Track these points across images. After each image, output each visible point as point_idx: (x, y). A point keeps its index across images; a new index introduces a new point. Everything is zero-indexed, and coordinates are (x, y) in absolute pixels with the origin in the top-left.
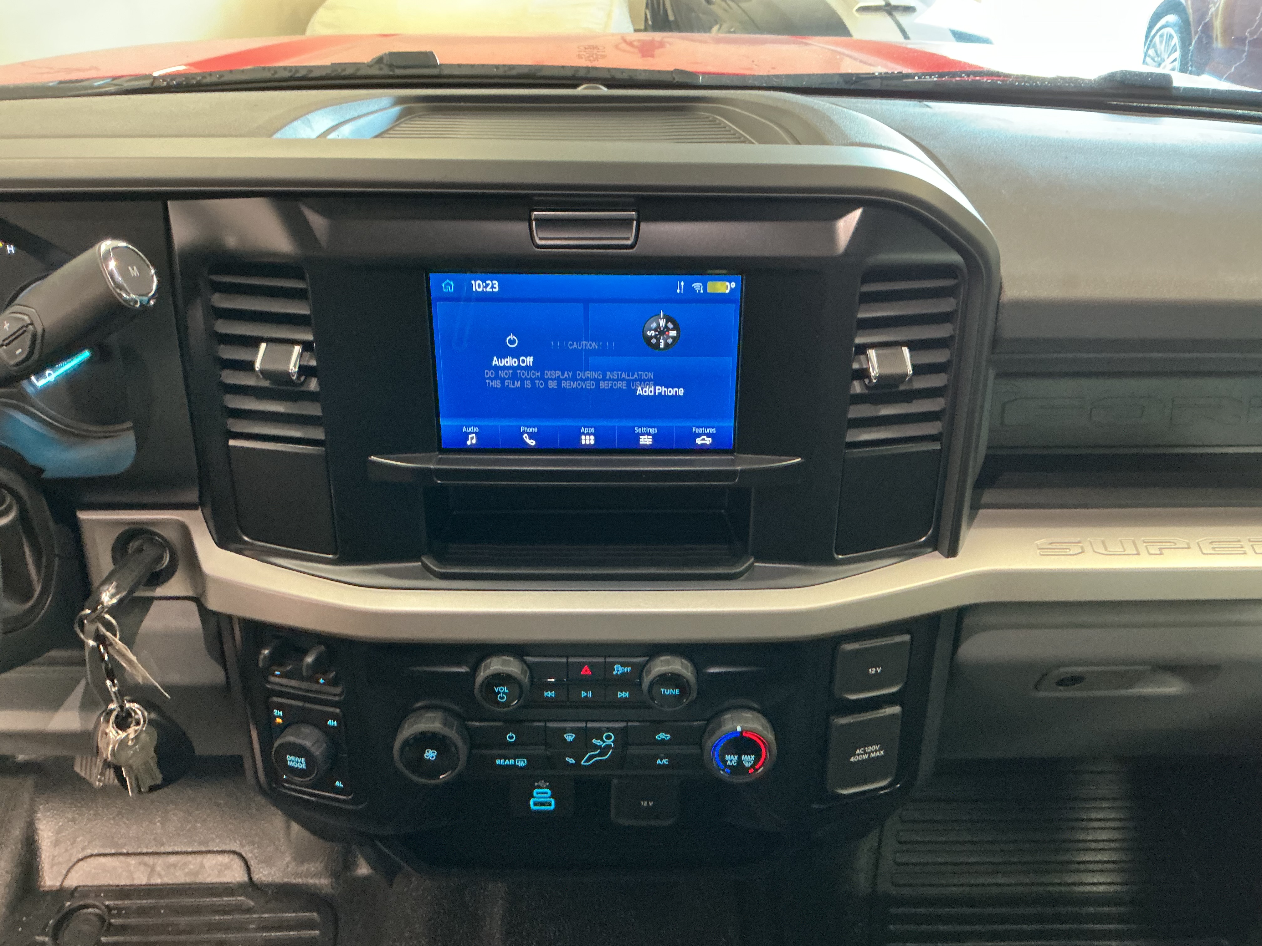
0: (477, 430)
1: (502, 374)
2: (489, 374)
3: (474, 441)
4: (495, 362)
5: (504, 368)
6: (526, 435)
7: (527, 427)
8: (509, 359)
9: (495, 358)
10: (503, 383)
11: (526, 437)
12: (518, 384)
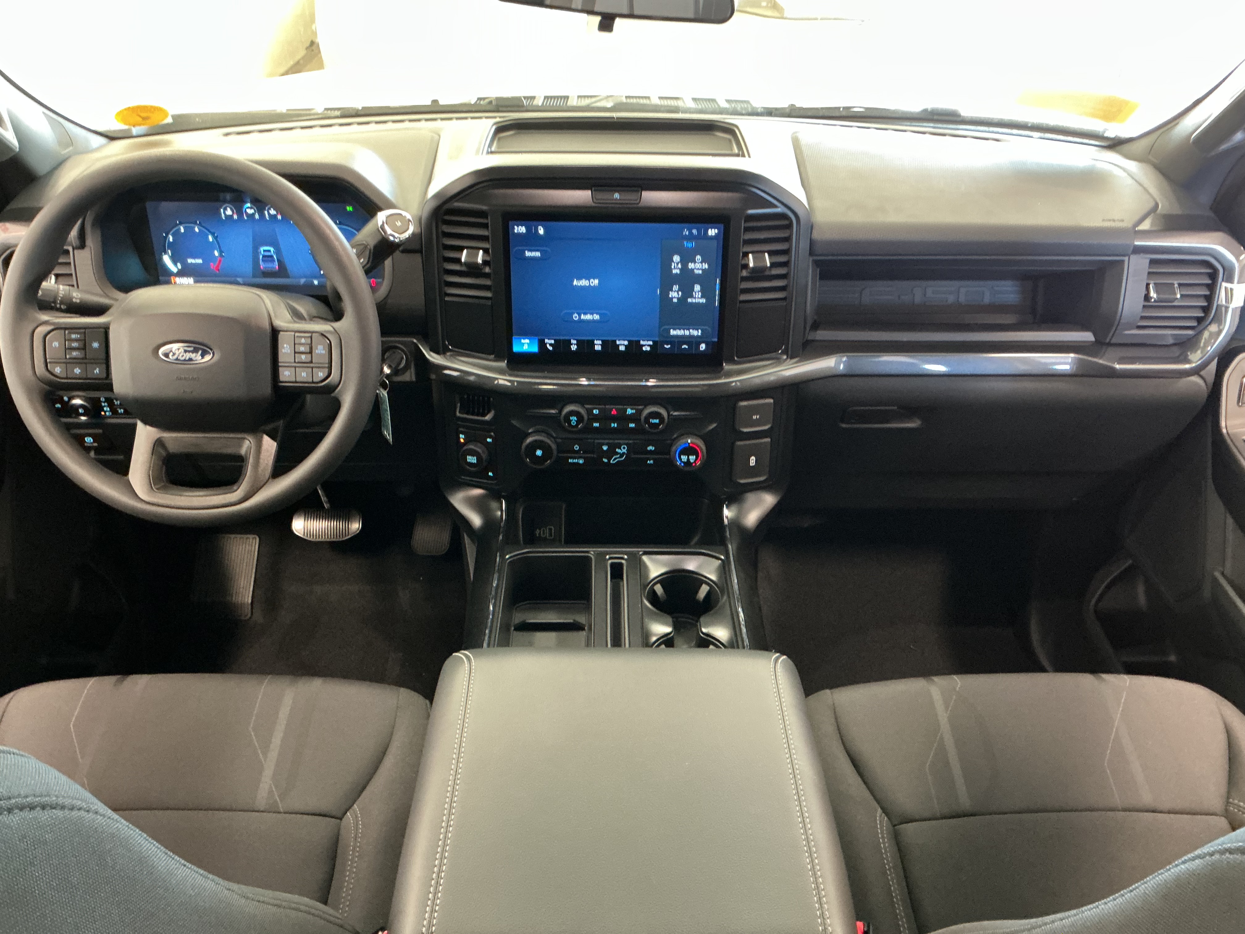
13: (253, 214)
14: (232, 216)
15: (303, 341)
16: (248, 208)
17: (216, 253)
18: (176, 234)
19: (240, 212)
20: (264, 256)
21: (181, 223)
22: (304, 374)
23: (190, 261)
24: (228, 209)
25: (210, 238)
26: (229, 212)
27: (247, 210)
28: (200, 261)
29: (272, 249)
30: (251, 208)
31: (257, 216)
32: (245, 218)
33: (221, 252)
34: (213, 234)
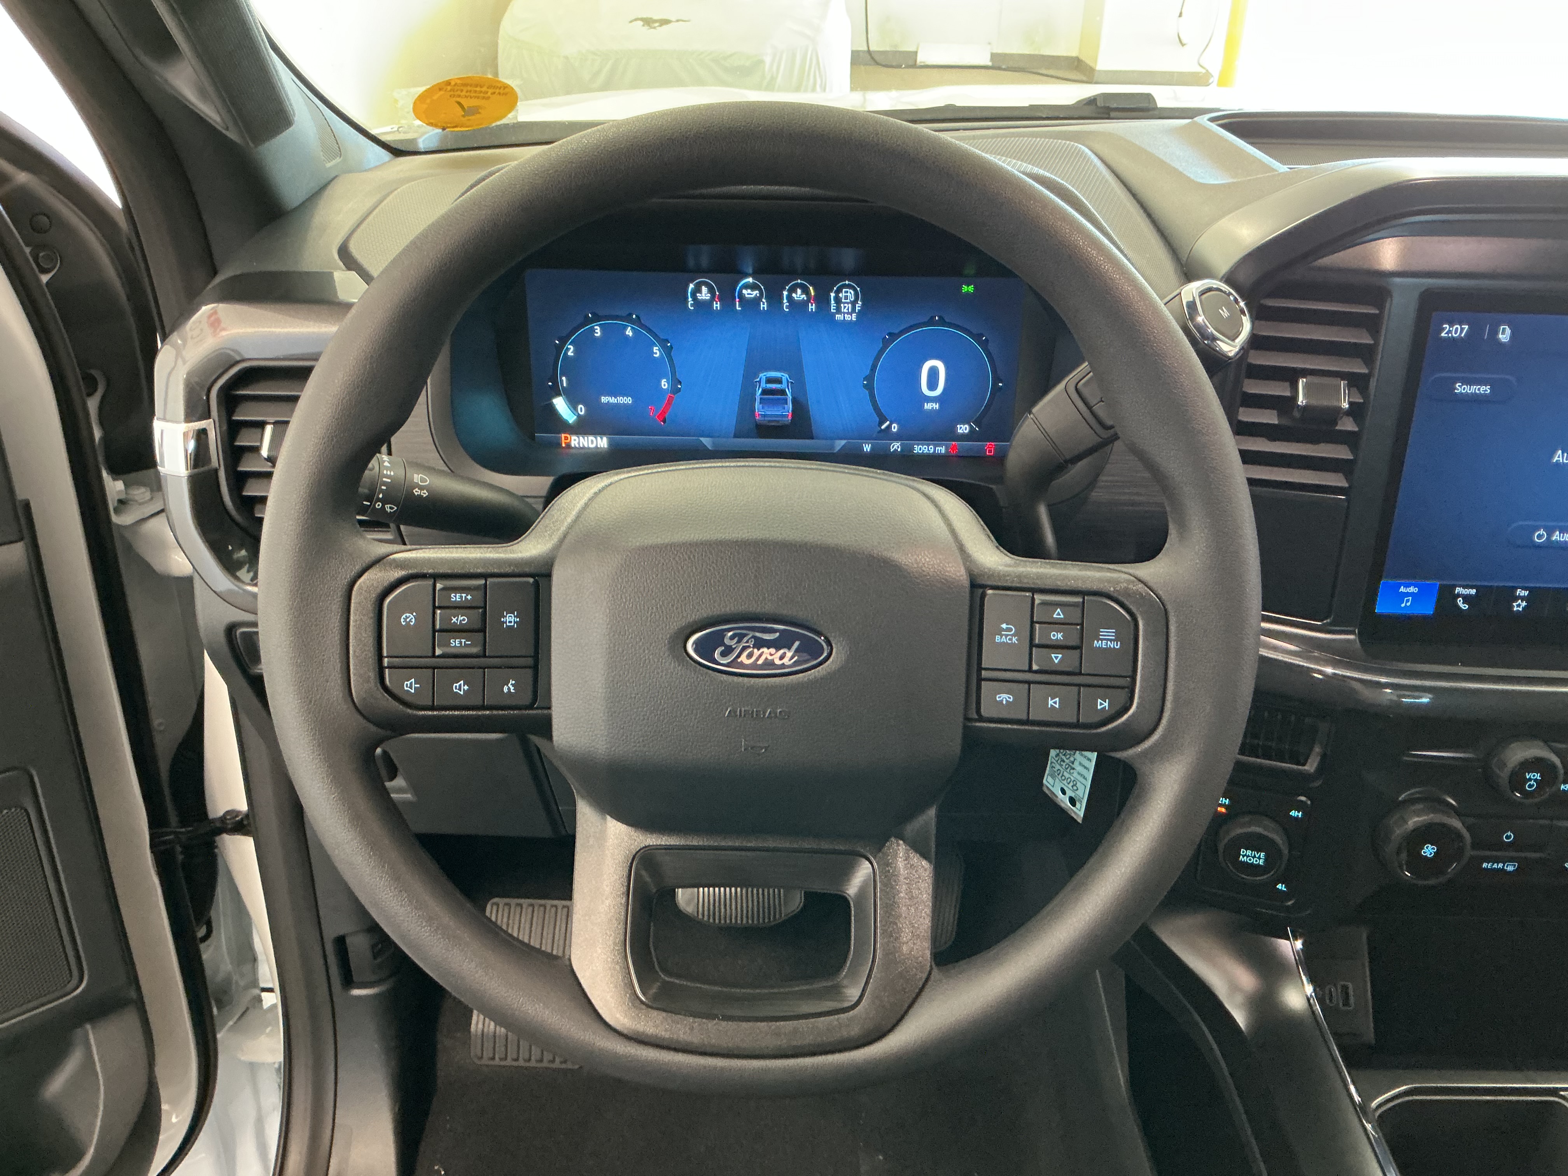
13: (757, 301)
14: (708, 304)
15: (1058, 614)
16: (746, 286)
17: (664, 384)
18: (586, 343)
19: (728, 294)
20: (765, 392)
21: (597, 318)
22: (1053, 703)
23: (604, 399)
24: (704, 289)
25: (657, 351)
26: (704, 294)
27: (744, 291)
28: (628, 400)
29: (785, 376)
30: (753, 287)
31: (764, 306)
32: (738, 308)
33: (676, 382)
34: (663, 343)
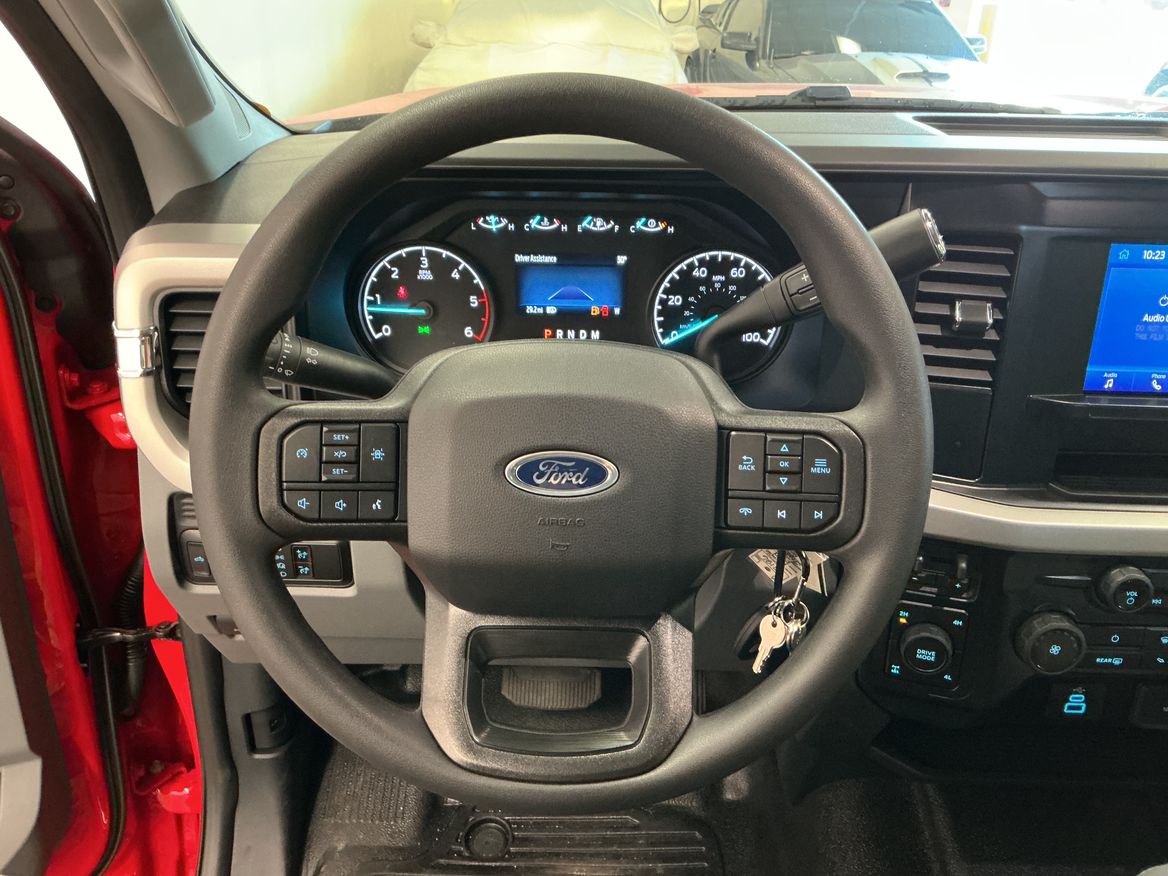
0: (1116, 375)
1: (1150, 328)
2: (1139, 328)
3: (1111, 385)
4: (1146, 318)
5: (1153, 323)
6: (1155, 381)
7: (1158, 374)
8: (1157, 317)
9: (1147, 315)
10: (1148, 337)
11: (1155, 383)
12: (1161, 337)
